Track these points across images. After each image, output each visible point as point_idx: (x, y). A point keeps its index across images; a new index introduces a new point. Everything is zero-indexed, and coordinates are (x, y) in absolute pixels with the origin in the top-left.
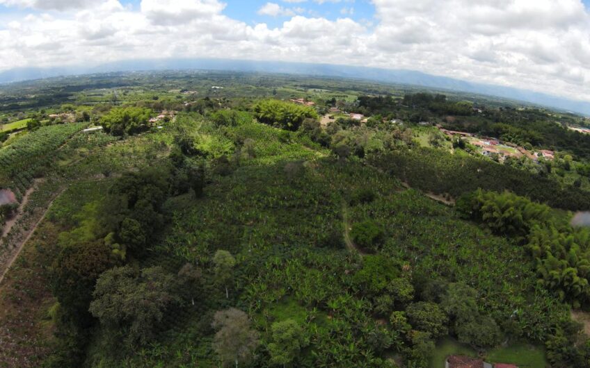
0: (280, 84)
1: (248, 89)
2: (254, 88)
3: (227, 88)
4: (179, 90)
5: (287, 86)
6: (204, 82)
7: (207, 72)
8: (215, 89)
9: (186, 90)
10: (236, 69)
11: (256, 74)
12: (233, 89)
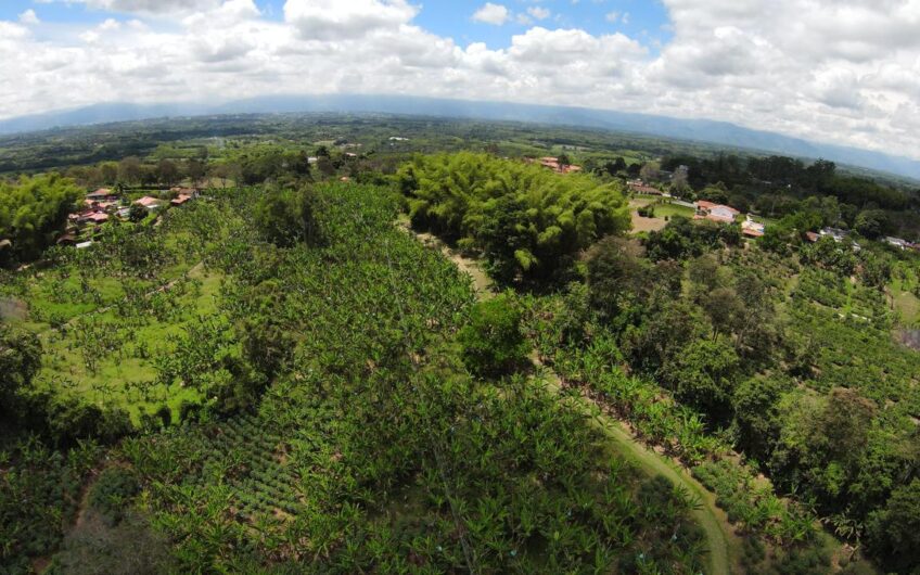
0: (503, 137)
1: (450, 142)
2: (460, 140)
3: (414, 141)
4: (333, 142)
5: (514, 139)
6: (379, 130)
7: (390, 116)
8: (395, 140)
9: (345, 142)
10: (437, 114)
11: (468, 120)
12: (425, 142)
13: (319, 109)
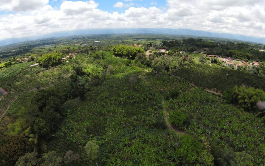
0: (125, 39)
1: (111, 41)
2: (114, 41)
3: (101, 42)
4: (80, 44)
5: (128, 39)
6: (91, 39)
7: (92, 35)
8: (96, 42)
9: (83, 44)
10: (105, 33)
11: (114, 35)
12: (104, 42)
13: (71, 34)
